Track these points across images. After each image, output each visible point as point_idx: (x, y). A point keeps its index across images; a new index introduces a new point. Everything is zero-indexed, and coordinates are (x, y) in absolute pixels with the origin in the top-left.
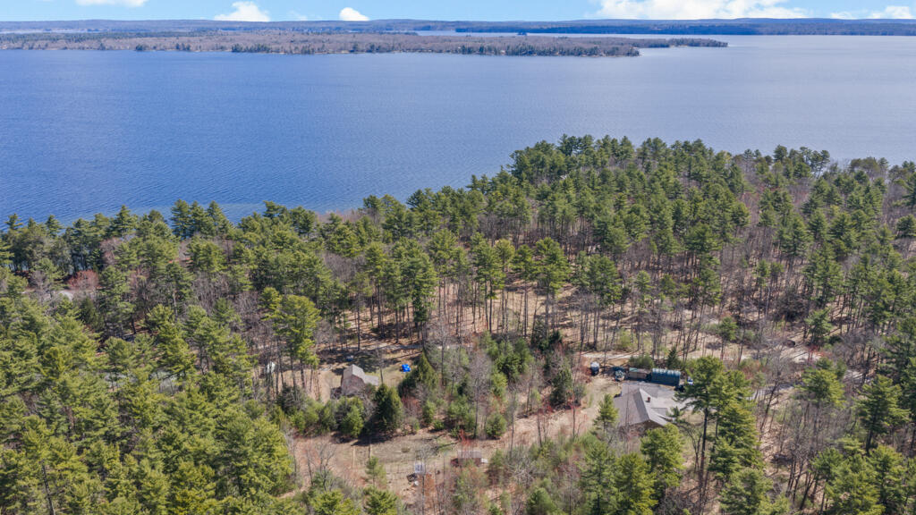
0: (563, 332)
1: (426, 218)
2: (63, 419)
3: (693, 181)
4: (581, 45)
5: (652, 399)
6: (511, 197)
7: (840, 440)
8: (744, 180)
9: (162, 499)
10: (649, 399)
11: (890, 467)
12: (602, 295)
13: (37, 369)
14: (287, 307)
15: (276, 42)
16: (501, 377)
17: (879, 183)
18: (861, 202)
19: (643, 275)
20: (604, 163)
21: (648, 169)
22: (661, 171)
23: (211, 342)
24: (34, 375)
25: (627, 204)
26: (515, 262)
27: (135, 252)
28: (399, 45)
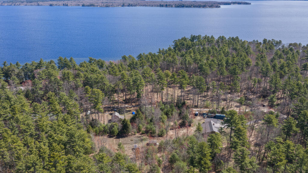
0: (186, 101)
1: (142, 63)
2: (17, 129)
3: (234, 51)
4: (200, 4)
5: (215, 124)
6: (172, 56)
7: (275, 138)
8: (251, 50)
9: (47, 155)
10: (214, 124)
11: (290, 147)
12: (200, 89)
13: (9, 113)
14: (93, 93)
15: (97, 3)
16: (165, 116)
17: (297, 52)
18: (291, 58)
19: (213, 83)
20: (204, 44)
21: (219, 46)
22: (223, 47)
23: (67, 104)
24: (8, 114)
25: (211, 58)
26: (171, 78)
27: (44, 74)
28: (139, 4)
